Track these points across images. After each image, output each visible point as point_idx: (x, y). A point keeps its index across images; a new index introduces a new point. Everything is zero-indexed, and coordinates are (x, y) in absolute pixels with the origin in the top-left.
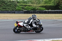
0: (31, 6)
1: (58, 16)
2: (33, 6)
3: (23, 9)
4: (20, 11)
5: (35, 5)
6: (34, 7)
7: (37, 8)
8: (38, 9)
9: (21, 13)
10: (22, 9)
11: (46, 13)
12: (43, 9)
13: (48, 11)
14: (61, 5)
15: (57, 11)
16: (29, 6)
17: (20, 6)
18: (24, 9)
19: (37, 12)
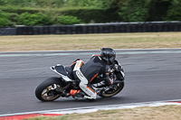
0: (37, 12)
1: (115, 40)
2: (43, 12)
3: (13, 20)
4: (5, 26)
5: (48, 9)
6: (45, 15)
7: (53, 18)
8: (56, 20)
9: (8, 34)
10: (10, 22)
11: (79, 31)
12: (73, 21)
13: (88, 27)
14: (123, 8)
15: (113, 26)
16: (31, 12)
17: (4, 14)
18: (16, 21)
19: (56, 28)
